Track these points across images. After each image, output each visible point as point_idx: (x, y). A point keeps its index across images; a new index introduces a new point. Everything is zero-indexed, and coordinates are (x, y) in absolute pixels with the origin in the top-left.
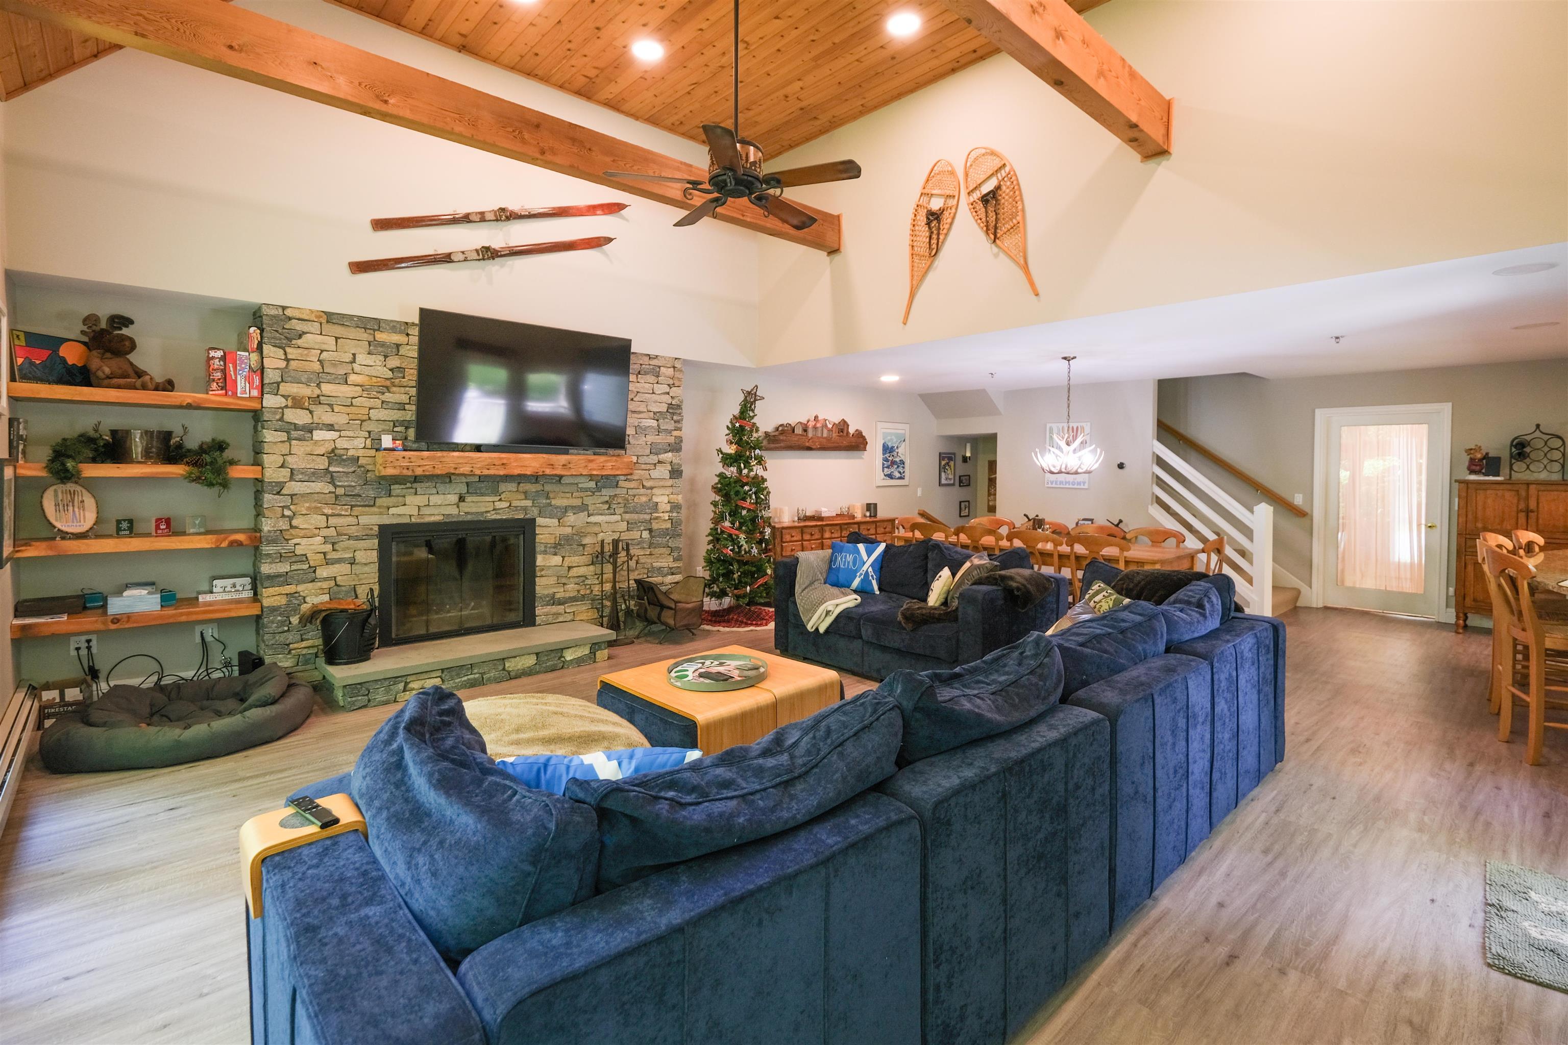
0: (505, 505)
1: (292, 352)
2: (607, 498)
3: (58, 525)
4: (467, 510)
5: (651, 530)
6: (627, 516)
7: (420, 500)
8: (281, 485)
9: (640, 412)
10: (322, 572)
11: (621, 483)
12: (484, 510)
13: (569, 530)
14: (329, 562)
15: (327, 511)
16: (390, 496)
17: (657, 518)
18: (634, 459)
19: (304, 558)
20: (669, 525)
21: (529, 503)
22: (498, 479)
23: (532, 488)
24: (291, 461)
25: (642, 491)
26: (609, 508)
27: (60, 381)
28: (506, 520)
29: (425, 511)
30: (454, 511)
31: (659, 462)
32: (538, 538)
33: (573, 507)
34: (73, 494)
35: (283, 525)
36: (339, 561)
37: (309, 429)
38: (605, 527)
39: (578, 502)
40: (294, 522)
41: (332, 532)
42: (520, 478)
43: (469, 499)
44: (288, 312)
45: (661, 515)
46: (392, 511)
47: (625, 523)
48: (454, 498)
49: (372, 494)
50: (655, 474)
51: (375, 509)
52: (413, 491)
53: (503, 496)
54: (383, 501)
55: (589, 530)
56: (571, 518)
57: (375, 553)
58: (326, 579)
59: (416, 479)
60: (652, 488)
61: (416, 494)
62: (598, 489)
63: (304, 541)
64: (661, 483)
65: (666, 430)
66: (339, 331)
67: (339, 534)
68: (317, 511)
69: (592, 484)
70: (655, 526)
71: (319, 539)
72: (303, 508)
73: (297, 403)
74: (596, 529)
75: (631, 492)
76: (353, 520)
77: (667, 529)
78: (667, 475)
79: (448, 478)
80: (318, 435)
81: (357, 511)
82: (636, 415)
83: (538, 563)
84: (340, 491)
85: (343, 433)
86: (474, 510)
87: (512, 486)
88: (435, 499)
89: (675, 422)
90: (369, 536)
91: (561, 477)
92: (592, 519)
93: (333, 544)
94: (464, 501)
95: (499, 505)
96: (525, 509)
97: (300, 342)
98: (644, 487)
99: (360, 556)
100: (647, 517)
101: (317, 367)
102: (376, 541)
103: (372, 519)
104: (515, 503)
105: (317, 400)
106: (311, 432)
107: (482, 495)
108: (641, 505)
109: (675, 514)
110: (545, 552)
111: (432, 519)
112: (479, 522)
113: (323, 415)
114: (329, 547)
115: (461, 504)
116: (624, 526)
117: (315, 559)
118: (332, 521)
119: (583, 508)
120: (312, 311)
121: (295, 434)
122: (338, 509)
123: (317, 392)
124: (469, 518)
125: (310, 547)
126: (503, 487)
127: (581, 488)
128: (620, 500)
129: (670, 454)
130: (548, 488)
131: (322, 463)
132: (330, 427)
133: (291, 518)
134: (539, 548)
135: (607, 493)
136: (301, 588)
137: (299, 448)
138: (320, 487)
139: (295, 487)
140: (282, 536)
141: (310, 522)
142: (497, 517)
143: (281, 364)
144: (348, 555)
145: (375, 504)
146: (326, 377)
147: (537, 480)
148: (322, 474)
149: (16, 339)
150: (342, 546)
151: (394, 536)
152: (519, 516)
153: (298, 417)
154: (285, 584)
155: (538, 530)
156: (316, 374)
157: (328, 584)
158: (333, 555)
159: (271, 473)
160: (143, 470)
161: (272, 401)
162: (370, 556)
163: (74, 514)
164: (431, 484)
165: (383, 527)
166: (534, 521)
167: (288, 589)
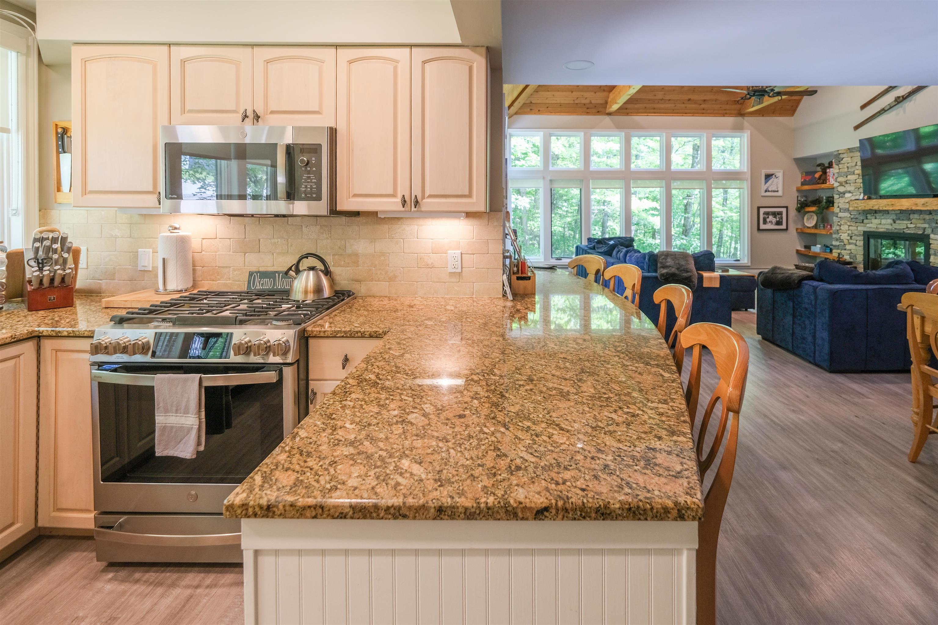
0: (912, 226)
1: (841, 166)
3: (806, 224)
4: (895, 227)
7: (877, 221)
8: (838, 213)
10: (848, 247)
12: (902, 227)
14: (850, 244)
15: (849, 224)
16: (867, 219)
19: (842, 241)
21: (926, 226)
22: (910, 212)
23: (927, 217)
24: (840, 204)
27: (814, 184)
28: (914, 234)
29: (880, 226)
30: (890, 227)
32: (932, 246)
34: (812, 216)
35: (838, 228)
36: (852, 244)
37: (844, 193)
40: (841, 227)
41: (850, 232)
42: (921, 212)
43: (897, 222)
44: (841, 152)
46: (868, 225)
48: (890, 221)
49: (862, 218)
51: (862, 224)
52: (874, 217)
53: (913, 221)
54: (865, 221)
57: (862, 242)
58: (848, 250)
59: (876, 212)
61: (876, 218)
63: (843, 235)
66: (852, 154)
67: (852, 233)
68: (846, 223)
71: (846, 234)
72: (842, 222)
73: (841, 184)
76: (855, 228)
79: (887, 212)
80: (847, 195)
81: (857, 224)
83: (931, 260)
84: (852, 216)
85: (854, 194)
86: (898, 227)
87: (916, 216)
88: (883, 221)
90: (860, 235)
93: (851, 237)
94: (895, 223)
95: (909, 226)
96: (924, 229)
97: (842, 162)
99: (858, 243)
101: (846, 170)
102: (862, 237)
103: (862, 228)
104: (918, 225)
105: (846, 182)
106: (844, 194)
107: (903, 220)
110: (934, 254)
111: (882, 230)
112: (900, 233)
113: (848, 188)
114: (849, 238)
115: (894, 224)
117: (846, 242)
118: (850, 228)
120: (844, 150)
121: (841, 195)
122: (852, 224)
123: (846, 179)
124: (896, 231)
125: (844, 236)
126: (912, 216)
130: (936, 217)
131: (847, 206)
132: (850, 192)
133: (840, 226)
134: (932, 252)
136: (842, 251)
137: (842, 200)
138: (847, 214)
139: (841, 215)
140: (837, 232)
141: (845, 228)
142: (909, 232)
143: (838, 171)
144: (855, 242)
145: (863, 222)
146: (849, 173)
147: (930, 212)
148: (847, 210)
149: (802, 174)
150: (853, 238)
151: (868, 236)
152: (920, 232)
153: (841, 189)
154: (838, 249)
155: (931, 242)
156: (846, 172)
157: (849, 252)
158: (851, 241)
159: (836, 209)
160: (813, 209)
161: (836, 184)
162: (861, 243)
163: (810, 221)
164: (881, 214)
165: (864, 232)
166: (928, 236)
167: (839, 251)
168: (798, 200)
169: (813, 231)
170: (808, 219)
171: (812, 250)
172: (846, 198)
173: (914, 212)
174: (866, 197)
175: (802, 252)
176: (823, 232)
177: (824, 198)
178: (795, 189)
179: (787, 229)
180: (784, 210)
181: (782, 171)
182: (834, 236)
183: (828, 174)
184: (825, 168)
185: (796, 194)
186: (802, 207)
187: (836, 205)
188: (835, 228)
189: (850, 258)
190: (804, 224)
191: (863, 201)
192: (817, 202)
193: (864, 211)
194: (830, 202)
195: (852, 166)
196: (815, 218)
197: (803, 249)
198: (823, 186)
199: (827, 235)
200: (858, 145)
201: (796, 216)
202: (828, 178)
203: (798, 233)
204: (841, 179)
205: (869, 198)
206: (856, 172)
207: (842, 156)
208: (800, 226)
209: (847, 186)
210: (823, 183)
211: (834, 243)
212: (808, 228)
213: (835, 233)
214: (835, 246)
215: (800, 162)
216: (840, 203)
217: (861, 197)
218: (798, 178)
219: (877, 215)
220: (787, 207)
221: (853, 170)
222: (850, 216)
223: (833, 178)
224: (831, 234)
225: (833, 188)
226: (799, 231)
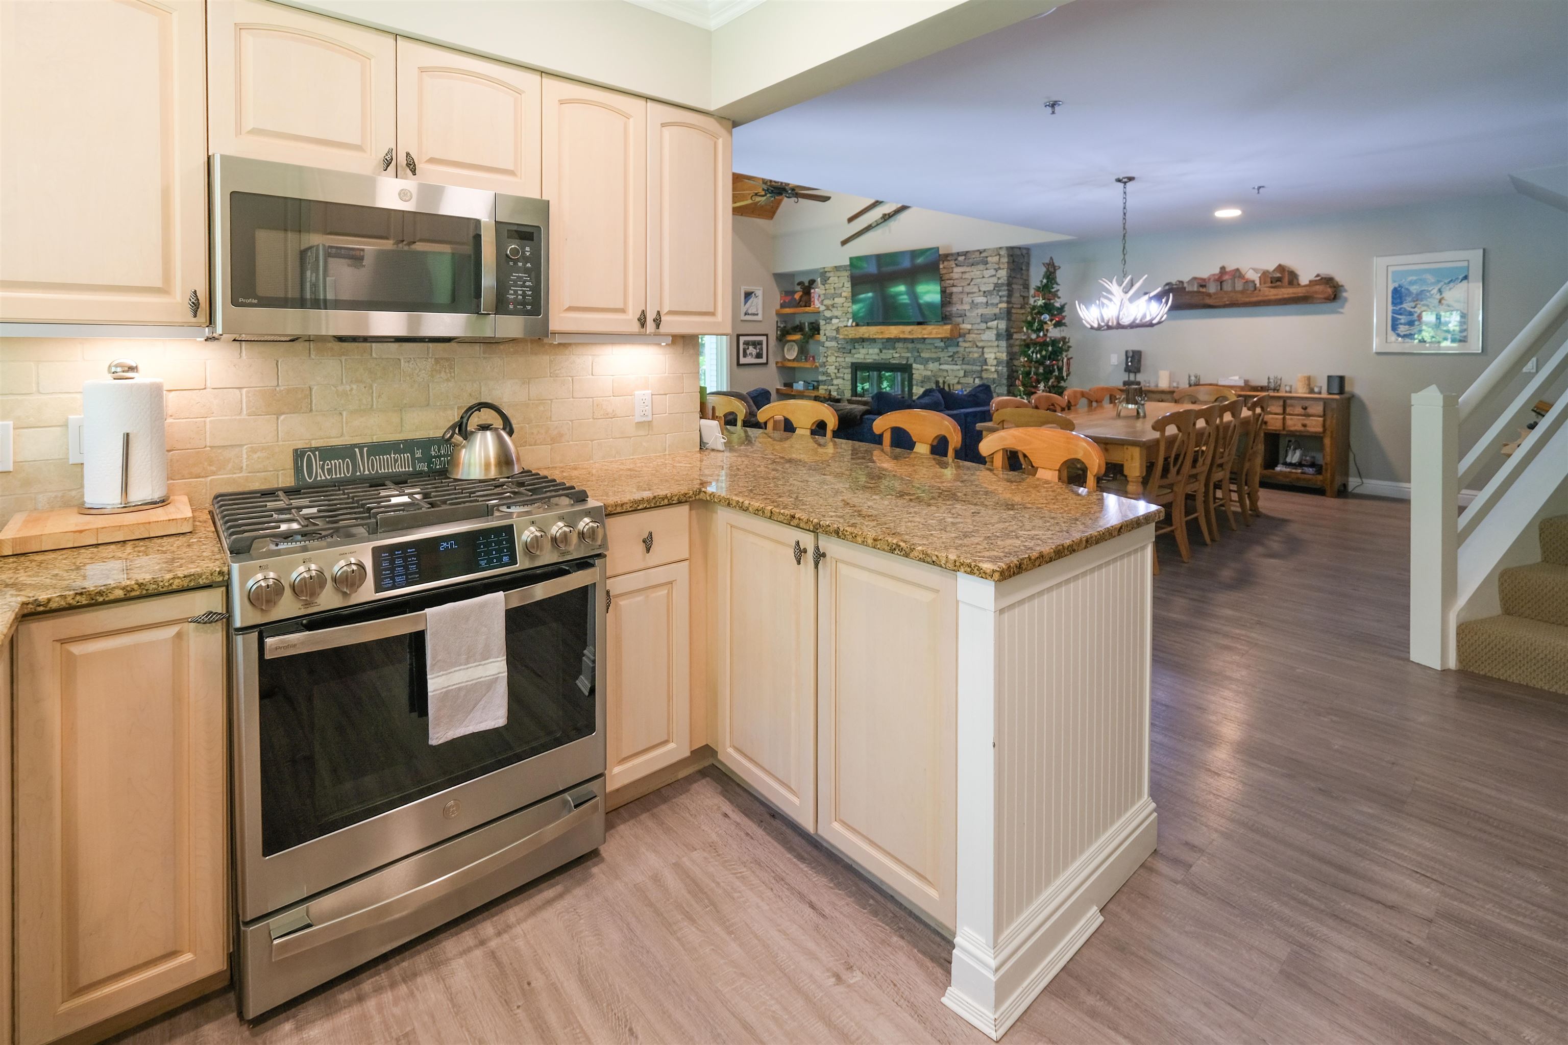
0: (897, 355)
1: (826, 286)
2: (951, 354)
3: (787, 356)
5: (981, 378)
6: (964, 367)
7: (863, 351)
8: (824, 343)
9: (973, 293)
10: (835, 382)
11: (960, 344)
12: (888, 357)
13: (929, 373)
14: (837, 378)
15: (836, 355)
16: (855, 349)
17: (986, 370)
18: (969, 327)
19: (828, 375)
20: (995, 376)
21: (909, 355)
22: (895, 341)
23: (910, 346)
24: (826, 332)
25: (975, 349)
26: (953, 360)
27: (795, 307)
28: (898, 364)
29: (867, 357)
30: (876, 357)
31: (988, 328)
32: (914, 376)
33: (931, 359)
34: (793, 346)
35: (825, 360)
37: (831, 319)
38: (950, 372)
39: (934, 356)
40: (828, 360)
41: (837, 364)
42: (905, 340)
43: (883, 351)
44: (826, 270)
45: (989, 367)
46: (855, 356)
47: (963, 372)
48: (877, 351)
49: (849, 348)
50: (984, 337)
51: (850, 355)
52: (861, 347)
53: (897, 350)
54: (853, 351)
55: (940, 374)
56: (931, 366)
57: (850, 376)
58: (836, 385)
60: (983, 348)
61: (863, 348)
62: (946, 347)
63: (830, 367)
64: (990, 344)
65: (992, 304)
66: (839, 274)
67: (839, 366)
68: (833, 354)
69: (942, 344)
70: (985, 375)
71: (834, 367)
72: (829, 353)
73: (828, 308)
74: (945, 374)
75: (967, 350)
76: (842, 359)
77: (994, 379)
78: (994, 338)
79: (874, 340)
80: (834, 321)
81: (845, 355)
82: (972, 295)
84: (839, 346)
85: (842, 320)
86: (884, 357)
87: (901, 345)
88: (871, 351)
89: (1000, 297)
90: (847, 368)
91: (925, 339)
92: (943, 367)
93: (838, 370)
94: (881, 352)
95: (894, 355)
96: (908, 358)
97: (828, 282)
98: (977, 346)
99: (845, 377)
100: (979, 368)
101: (833, 291)
102: (850, 370)
103: (849, 360)
104: (903, 355)
105: (833, 306)
107: (889, 349)
108: (974, 360)
109: (1000, 368)
110: (917, 385)
111: (869, 361)
112: (886, 364)
113: (835, 312)
114: (836, 371)
115: (880, 354)
116: (962, 373)
117: (833, 376)
118: (838, 359)
119: (938, 359)
120: (831, 267)
121: (827, 321)
122: (839, 354)
123: (833, 302)
124: (883, 361)
125: (831, 370)
126: (897, 345)
127: (936, 347)
128: (960, 355)
129: (995, 322)
130: (919, 346)
131: (834, 334)
132: (837, 317)
133: (827, 357)
134: (914, 382)
135: (952, 350)
136: (829, 388)
137: (829, 327)
138: (834, 344)
139: (828, 344)
140: (824, 365)
141: (831, 359)
142: (894, 362)
143: (824, 292)
144: (842, 375)
145: (850, 352)
146: (835, 295)
147: (912, 341)
148: (835, 339)
149: (781, 294)
150: (840, 371)
151: (856, 368)
152: (904, 362)
153: (828, 314)
154: (825, 385)
155: (914, 372)
156: (832, 294)
157: (837, 387)
158: (838, 375)
159: (822, 338)
160: (797, 337)
161: (822, 308)
162: (848, 377)
163: (792, 353)
164: (868, 343)
165: (853, 364)
166: (911, 365)
167: (826, 387)
168: (777, 327)
169: (795, 365)
170: (789, 350)
171: (794, 388)
172: (833, 325)
173: (898, 340)
174: (854, 324)
175: (784, 392)
176: (808, 365)
177: (807, 324)
178: (774, 313)
179: (767, 363)
180: (764, 339)
181: (762, 288)
182: (821, 370)
183: (812, 295)
184: (807, 289)
185: (775, 319)
186: (783, 335)
187: (822, 332)
188: (822, 360)
189: (838, 394)
190: (784, 356)
191: (853, 328)
192: (799, 329)
193: (852, 339)
194: (815, 329)
195: (839, 288)
196: (796, 349)
197: (782, 388)
198: (807, 309)
199: (812, 368)
200: (848, 263)
201: (775, 346)
202: (812, 300)
203: (778, 367)
204: (826, 302)
205: (857, 325)
206: (844, 294)
207: (828, 275)
208: (779, 360)
209: (834, 310)
210: (806, 306)
211: (821, 378)
212: (789, 360)
213: (821, 366)
214: (822, 381)
215: (780, 278)
216: (827, 330)
217: (849, 324)
218: (777, 299)
219: (864, 344)
220: (767, 335)
221: (840, 292)
222: (836, 345)
223: (818, 300)
224: (816, 367)
225: (819, 312)
226: (779, 365)
